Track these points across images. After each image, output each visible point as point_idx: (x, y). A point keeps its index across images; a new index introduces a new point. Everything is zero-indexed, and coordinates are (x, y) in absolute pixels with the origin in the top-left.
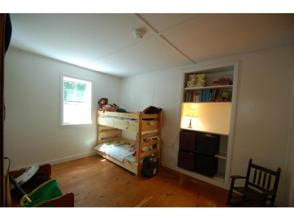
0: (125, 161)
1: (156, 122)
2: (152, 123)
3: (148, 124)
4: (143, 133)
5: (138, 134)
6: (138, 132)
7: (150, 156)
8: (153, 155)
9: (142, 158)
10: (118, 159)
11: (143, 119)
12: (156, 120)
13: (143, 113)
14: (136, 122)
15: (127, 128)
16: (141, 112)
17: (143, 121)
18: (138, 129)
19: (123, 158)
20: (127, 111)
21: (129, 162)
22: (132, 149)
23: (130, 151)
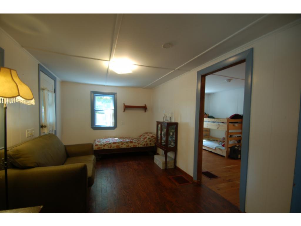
0: (216, 149)
1: (240, 125)
2: (236, 125)
3: (233, 125)
4: (230, 131)
5: (226, 131)
6: (226, 130)
7: (236, 146)
8: (238, 146)
9: (229, 148)
10: (211, 147)
11: (230, 123)
12: (239, 123)
13: (230, 119)
14: (225, 124)
15: (218, 128)
16: (228, 118)
17: (230, 124)
18: (226, 128)
19: (215, 147)
20: (215, 117)
21: (220, 149)
22: (220, 143)
23: (219, 144)
